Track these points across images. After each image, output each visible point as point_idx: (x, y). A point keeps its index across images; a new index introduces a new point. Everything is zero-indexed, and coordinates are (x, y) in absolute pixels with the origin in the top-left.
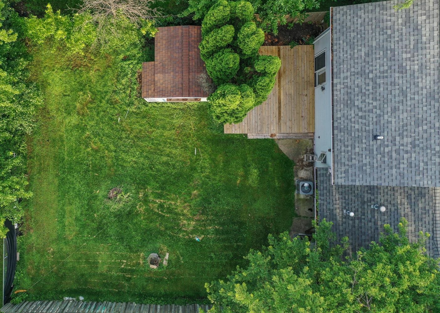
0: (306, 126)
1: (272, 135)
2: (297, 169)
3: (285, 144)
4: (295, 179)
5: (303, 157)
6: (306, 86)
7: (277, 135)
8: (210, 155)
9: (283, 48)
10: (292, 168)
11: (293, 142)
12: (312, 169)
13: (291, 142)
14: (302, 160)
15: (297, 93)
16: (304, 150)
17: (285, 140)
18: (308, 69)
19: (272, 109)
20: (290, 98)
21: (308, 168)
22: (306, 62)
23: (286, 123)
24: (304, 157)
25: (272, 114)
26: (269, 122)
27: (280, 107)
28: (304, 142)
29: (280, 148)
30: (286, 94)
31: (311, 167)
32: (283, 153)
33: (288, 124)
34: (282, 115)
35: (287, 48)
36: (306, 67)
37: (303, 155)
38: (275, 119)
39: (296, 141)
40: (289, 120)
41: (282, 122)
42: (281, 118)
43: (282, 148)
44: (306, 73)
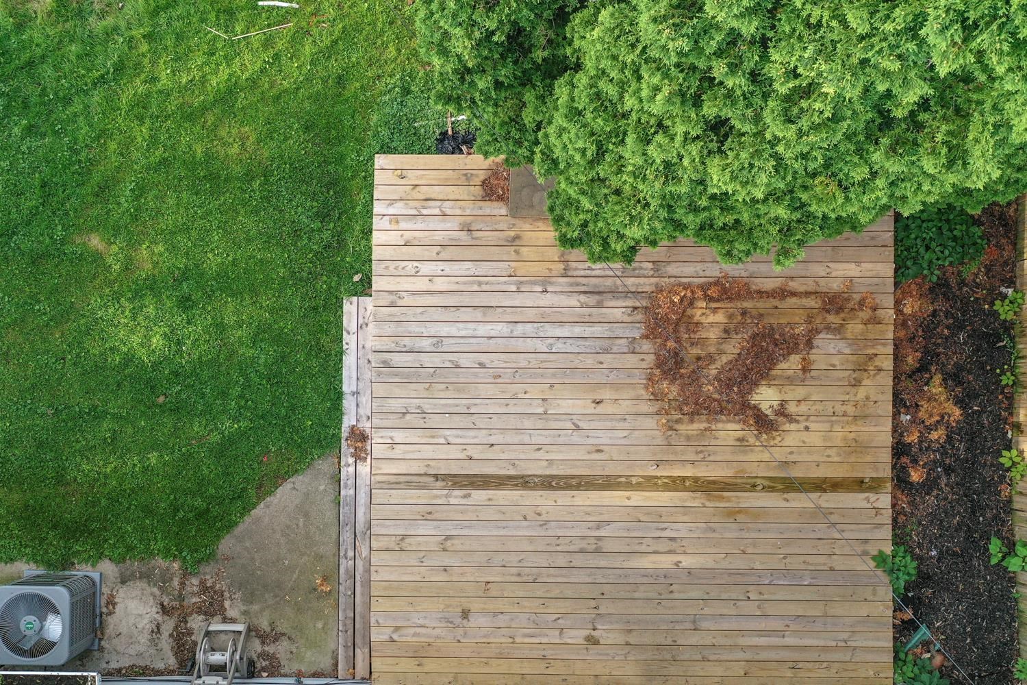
0: (408, 637)
1: (363, 437)
2: (165, 578)
3: (306, 515)
4: (107, 568)
5: (231, 613)
6: (647, 639)
7: (364, 469)
8: (253, 82)
9: (878, 511)
10: (166, 553)
11: (320, 557)
12: (160, 666)
13: (322, 550)
14: (213, 608)
15: (606, 589)
16: (272, 624)
17: (330, 515)
18: (748, 656)
19: (516, 439)
20: (578, 545)
21: (166, 643)
22: (789, 641)
23: (428, 516)
24: (233, 621)
25: (482, 437)
26: (435, 421)
27: (522, 482)
28: (320, 625)
29: (288, 486)
30: (600, 525)
31: (172, 662)
32: (260, 498)
33: (426, 528)
34: (479, 495)
35: (879, 534)
36: (763, 641)
37: (245, 613)
38: (455, 452)
39: (325, 579)
40: (448, 538)
41: (438, 494)
42: (462, 487)
43: (286, 496)
44: (728, 642)
